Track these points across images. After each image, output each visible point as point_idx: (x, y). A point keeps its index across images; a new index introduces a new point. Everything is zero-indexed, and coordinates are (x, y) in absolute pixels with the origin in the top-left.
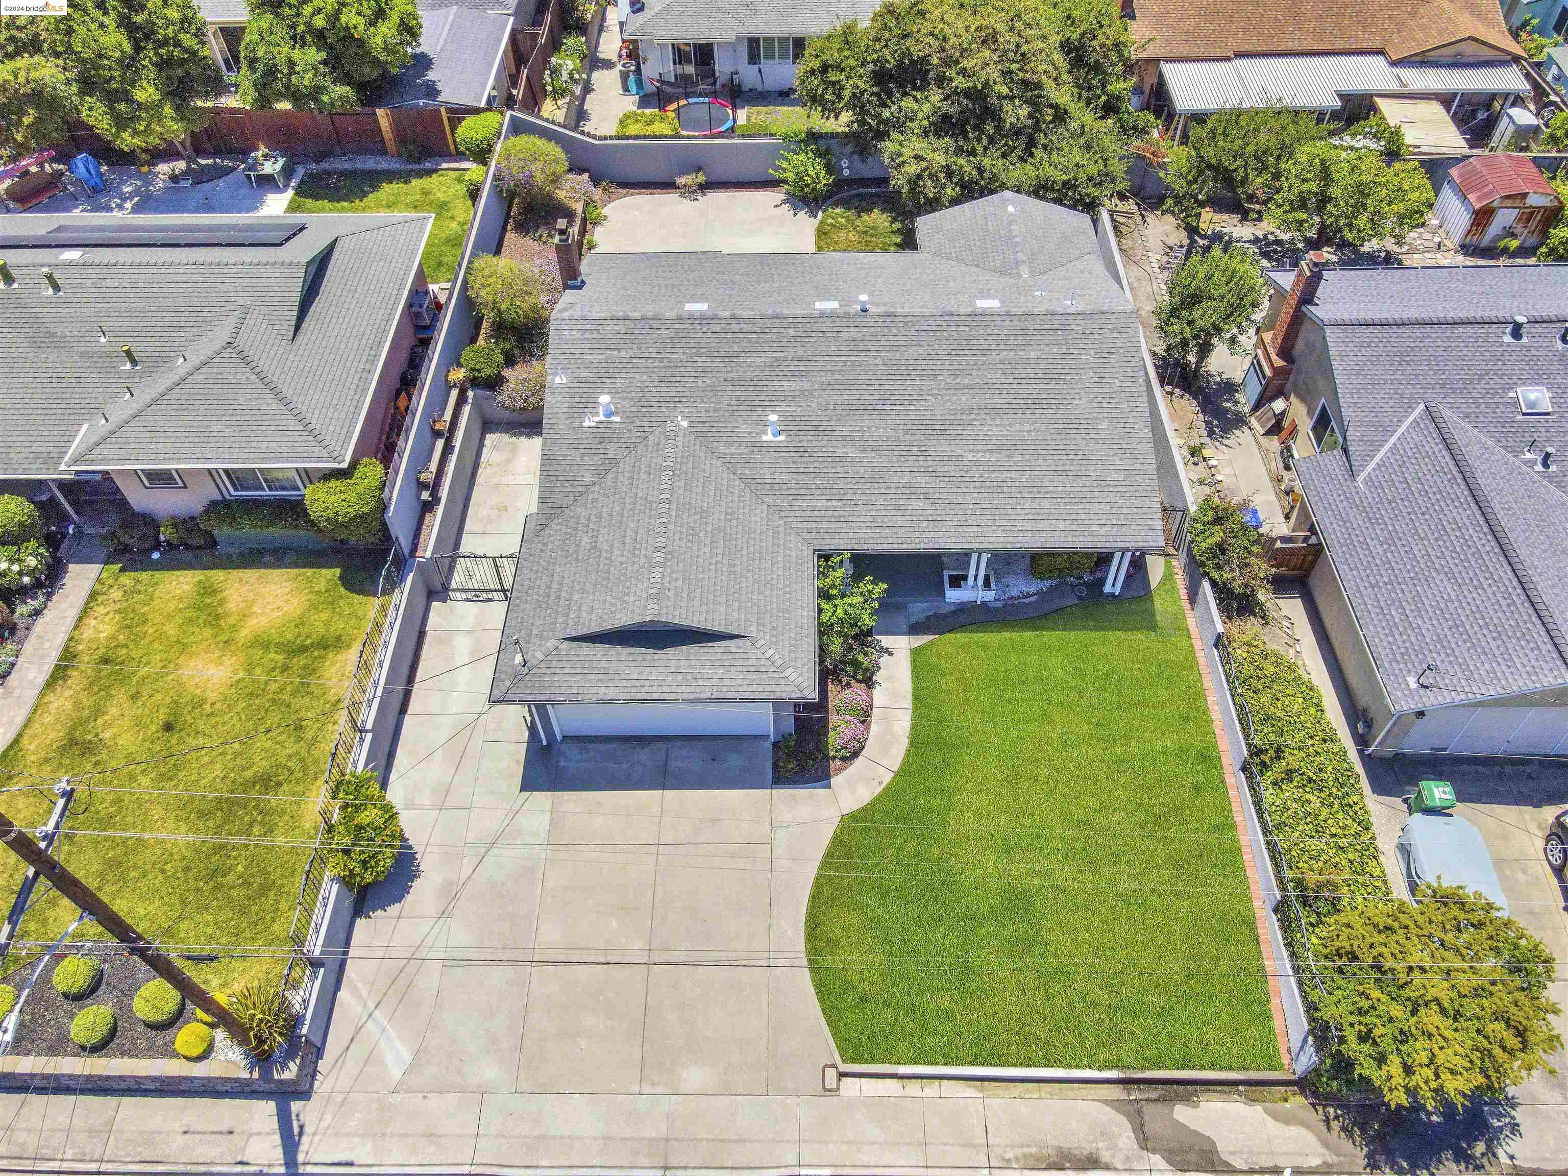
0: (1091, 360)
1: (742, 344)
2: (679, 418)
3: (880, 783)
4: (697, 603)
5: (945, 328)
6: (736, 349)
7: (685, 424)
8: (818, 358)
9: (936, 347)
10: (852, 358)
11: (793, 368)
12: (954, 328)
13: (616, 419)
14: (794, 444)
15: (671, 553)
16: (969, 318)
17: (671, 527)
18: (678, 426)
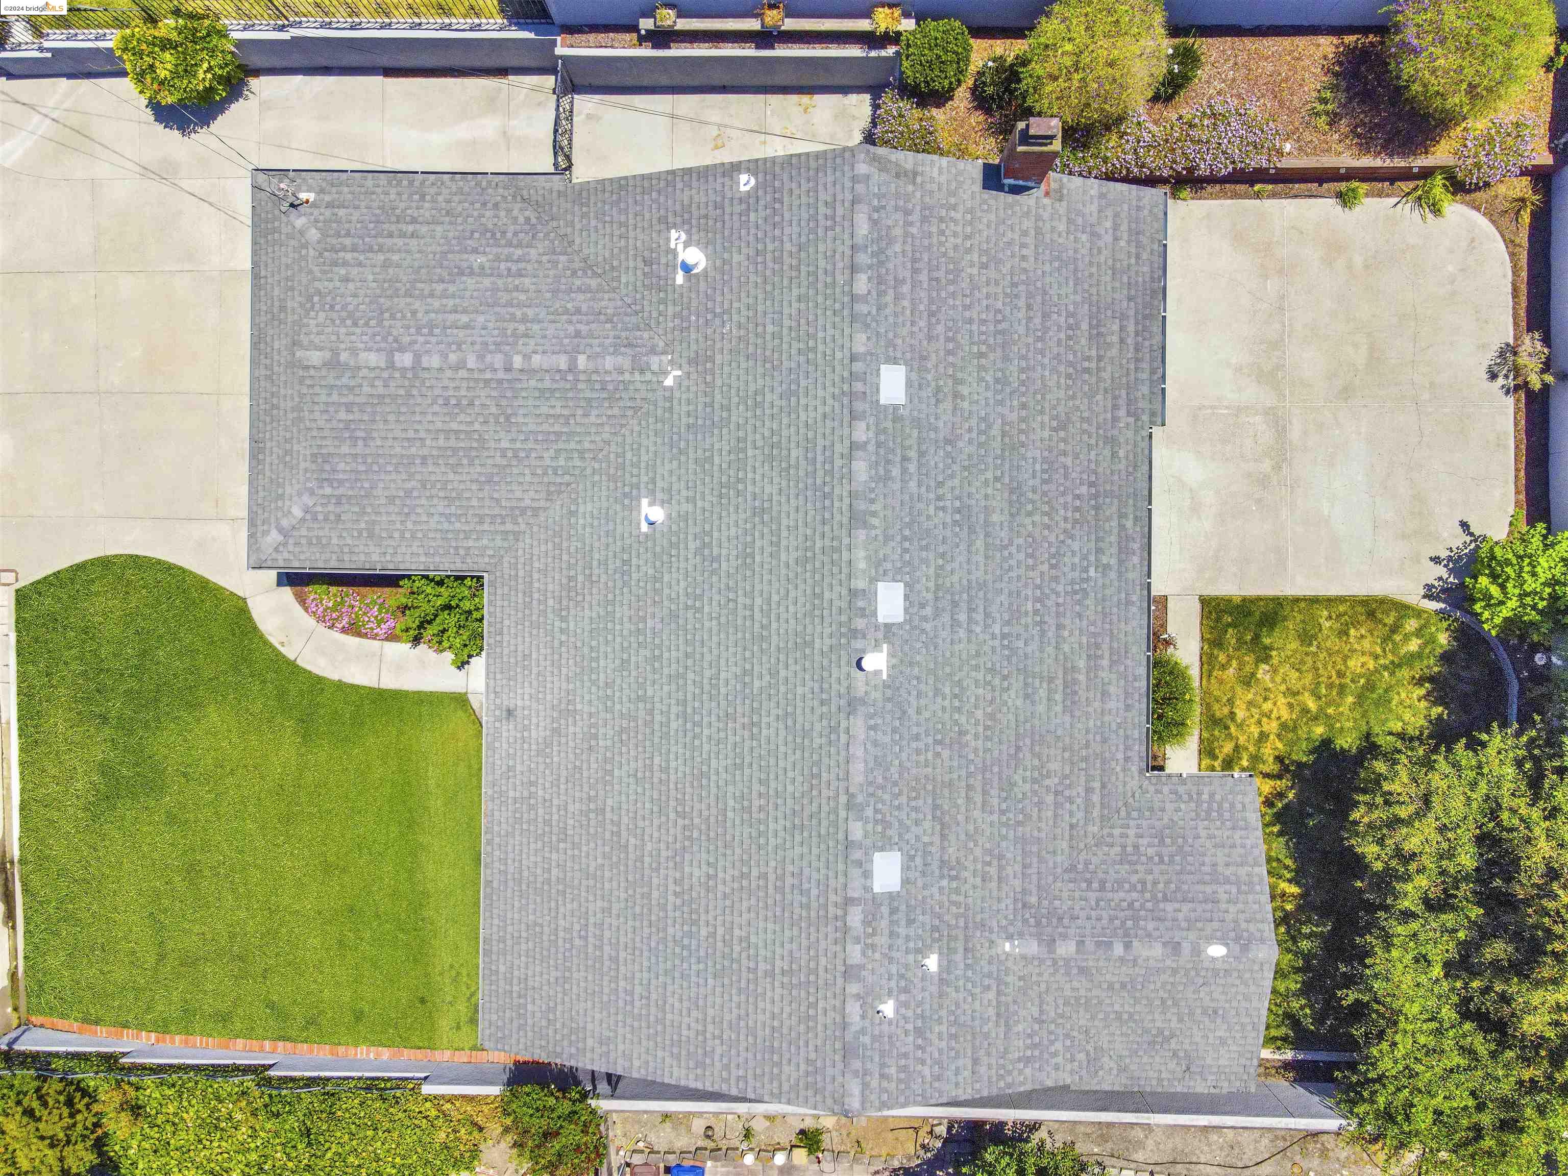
0: (761, 1017)
1: (803, 463)
2: (679, 373)
3: (282, 644)
4: (342, 415)
5: (825, 793)
6: (794, 454)
7: (669, 382)
8: (776, 585)
9: (790, 774)
10: (775, 638)
11: (758, 543)
12: (825, 808)
13: (680, 278)
14: (635, 546)
15: (416, 377)
16: (841, 836)
17: (462, 373)
18: (666, 373)
